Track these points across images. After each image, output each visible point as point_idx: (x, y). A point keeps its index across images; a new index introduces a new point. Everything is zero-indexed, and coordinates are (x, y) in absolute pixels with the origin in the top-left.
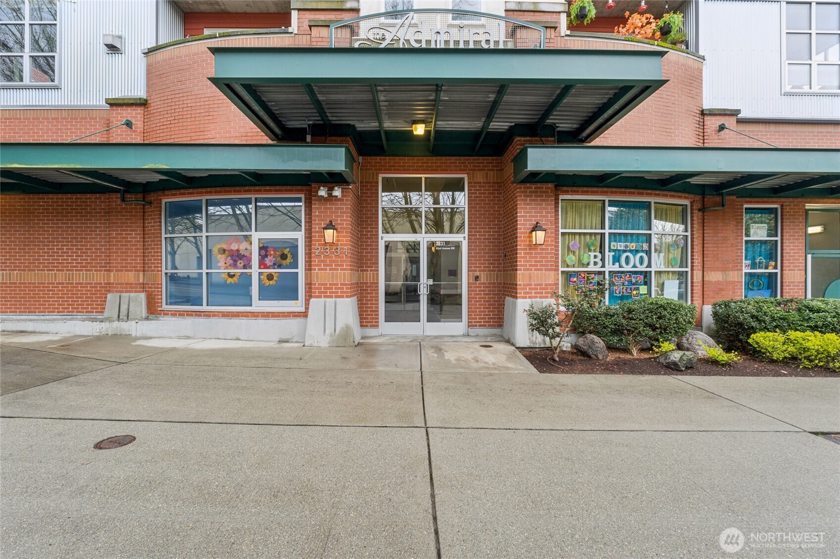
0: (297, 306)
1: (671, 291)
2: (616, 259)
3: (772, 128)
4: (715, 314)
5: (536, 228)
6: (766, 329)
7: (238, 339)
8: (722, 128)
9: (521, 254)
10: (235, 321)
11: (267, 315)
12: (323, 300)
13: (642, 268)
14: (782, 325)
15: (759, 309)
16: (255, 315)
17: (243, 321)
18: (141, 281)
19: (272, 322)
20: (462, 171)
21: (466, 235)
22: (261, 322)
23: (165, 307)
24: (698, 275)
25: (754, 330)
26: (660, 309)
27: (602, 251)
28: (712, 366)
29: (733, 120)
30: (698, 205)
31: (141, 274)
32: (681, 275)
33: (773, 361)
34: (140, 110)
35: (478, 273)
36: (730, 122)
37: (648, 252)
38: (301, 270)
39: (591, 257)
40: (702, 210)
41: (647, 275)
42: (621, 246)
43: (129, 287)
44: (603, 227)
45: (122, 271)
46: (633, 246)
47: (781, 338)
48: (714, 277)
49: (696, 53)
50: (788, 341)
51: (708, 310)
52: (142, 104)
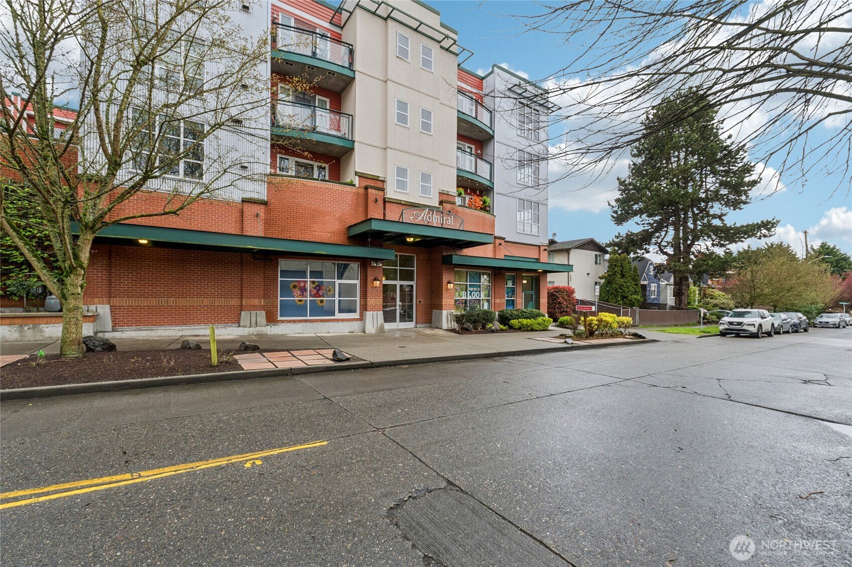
0: (356, 315)
1: (486, 307)
2: (470, 295)
3: (514, 245)
4: (499, 315)
5: (449, 283)
6: (513, 319)
7: (329, 333)
8: (500, 244)
9: (444, 292)
10: (328, 324)
11: (343, 320)
12: (372, 312)
13: (478, 298)
14: (517, 317)
15: (512, 312)
16: (338, 320)
17: (332, 324)
18: (262, 304)
19: (346, 323)
20: (414, 253)
21: (415, 282)
22: (341, 324)
23: (279, 318)
24: (493, 300)
25: (510, 320)
26: (486, 313)
27: (466, 291)
28: (502, 331)
29: (503, 241)
30: (493, 273)
31: (263, 300)
32: (488, 301)
33: (515, 329)
34: (262, 207)
35: (420, 300)
36: (502, 242)
37: (480, 292)
38: (358, 299)
39: (464, 293)
40: (494, 275)
41: (479, 300)
42: (472, 289)
43: (255, 308)
44: (467, 282)
45: (250, 298)
46: (475, 289)
47: (517, 321)
48: (498, 301)
49: (493, 215)
50: (519, 322)
51: (497, 313)
52: (264, 203)
